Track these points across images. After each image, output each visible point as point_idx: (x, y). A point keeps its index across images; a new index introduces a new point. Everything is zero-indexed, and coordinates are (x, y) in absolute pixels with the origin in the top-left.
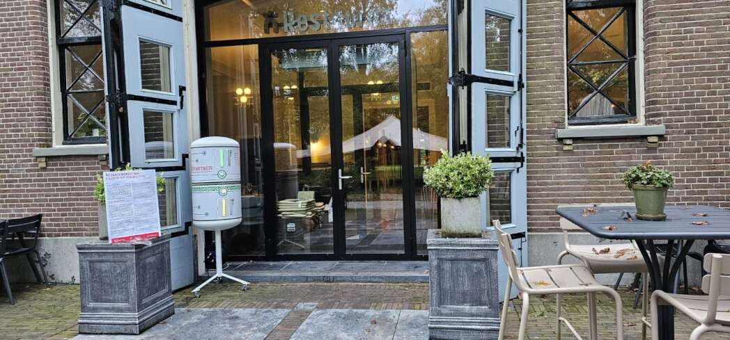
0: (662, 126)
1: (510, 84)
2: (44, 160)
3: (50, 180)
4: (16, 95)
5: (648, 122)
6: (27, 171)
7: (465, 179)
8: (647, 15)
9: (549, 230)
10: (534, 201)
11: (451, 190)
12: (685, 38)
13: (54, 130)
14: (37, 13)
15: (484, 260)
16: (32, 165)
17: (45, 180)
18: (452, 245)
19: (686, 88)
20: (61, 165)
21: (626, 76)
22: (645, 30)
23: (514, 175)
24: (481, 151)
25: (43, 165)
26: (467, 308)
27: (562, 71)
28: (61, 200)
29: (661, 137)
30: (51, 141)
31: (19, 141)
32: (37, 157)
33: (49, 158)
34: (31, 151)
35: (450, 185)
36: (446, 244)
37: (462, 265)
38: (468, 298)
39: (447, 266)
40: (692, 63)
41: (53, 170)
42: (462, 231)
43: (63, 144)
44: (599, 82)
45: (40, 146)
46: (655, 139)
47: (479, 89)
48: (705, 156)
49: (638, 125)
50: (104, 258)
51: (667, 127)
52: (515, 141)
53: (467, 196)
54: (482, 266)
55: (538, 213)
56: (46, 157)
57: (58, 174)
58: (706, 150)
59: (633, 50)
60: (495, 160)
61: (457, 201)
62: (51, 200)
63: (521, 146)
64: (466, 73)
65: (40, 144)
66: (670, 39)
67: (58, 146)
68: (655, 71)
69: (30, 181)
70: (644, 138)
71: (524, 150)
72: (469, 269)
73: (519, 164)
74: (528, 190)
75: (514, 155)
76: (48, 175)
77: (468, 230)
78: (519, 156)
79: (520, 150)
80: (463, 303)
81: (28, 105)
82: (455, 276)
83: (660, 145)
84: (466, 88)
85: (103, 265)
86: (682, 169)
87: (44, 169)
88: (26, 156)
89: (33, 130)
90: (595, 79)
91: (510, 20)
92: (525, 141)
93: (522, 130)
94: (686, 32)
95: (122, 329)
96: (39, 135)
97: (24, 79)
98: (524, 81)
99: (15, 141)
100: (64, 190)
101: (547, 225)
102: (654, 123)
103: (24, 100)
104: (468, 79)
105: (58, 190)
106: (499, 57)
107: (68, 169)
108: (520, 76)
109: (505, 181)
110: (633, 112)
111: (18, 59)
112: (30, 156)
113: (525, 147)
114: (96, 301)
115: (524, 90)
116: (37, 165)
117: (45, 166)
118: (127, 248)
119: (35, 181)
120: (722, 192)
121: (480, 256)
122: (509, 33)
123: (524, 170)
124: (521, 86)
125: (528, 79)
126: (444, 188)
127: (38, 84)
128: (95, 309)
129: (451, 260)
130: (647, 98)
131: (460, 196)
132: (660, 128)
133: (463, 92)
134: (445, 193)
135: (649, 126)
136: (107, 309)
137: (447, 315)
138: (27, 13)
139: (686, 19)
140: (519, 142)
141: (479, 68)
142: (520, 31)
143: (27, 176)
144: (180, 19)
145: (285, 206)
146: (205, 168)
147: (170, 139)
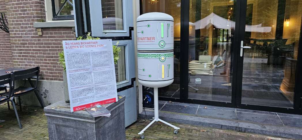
2: (40, 30)
3: (45, 44)
6: (32, 37)
13: (46, 10)
16: (34, 34)
17: (42, 44)
20: (51, 34)
25: (40, 33)
28: (52, 57)
30: (45, 17)
31: (26, 17)
32: (37, 28)
33: (43, 29)
41: (46, 37)
43: (53, 20)
45: (38, 21)
56: (42, 28)
57: (49, 39)
62: (47, 57)
65: (38, 19)
67: (49, 21)
69: (34, 44)
76: (44, 40)
87: (41, 36)
88: (30, 27)
89: (33, 10)
96: (37, 13)
99: (24, 17)
100: (53, 50)
105: (50, 50)
107: (54, 37)
112: (33, 27)
116: (37, 34)
117: (41, 34)
119: (37, 44)
143: (32, 40)
145: (194, 66)
146: (149, 39)
147: (121, 16)
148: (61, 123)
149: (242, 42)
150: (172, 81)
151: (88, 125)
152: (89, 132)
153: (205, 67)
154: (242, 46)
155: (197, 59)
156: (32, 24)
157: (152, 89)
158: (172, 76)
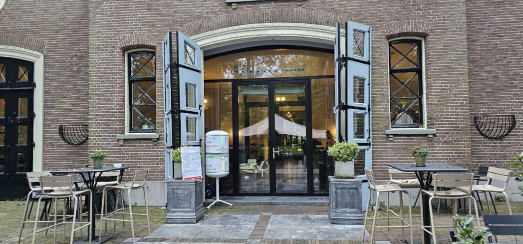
0: (435, 129)
1: (364, 109)
2: (122, 141)
3: (125, 151)
4: (108, 107)
5: (428, 128)
6: (112, 146)
7: (347, 152)
8: (427, 77)
9: (383, 179)
10: (375, 165)
11: (340, 158)
12: (444, 89)
13: (126, 125)
14: (121, 65)
15: (356, 189)
16: (115, 144)
17: (122, 151)
18: (341, 181)
19: (445, 112)
20: (132, 143)
21: (418, 104)
22: (427, 84)
23: (366, 151)
24: (353, 141)
25: (122, 143)
26: (348, 210)
27: (388, 102)
28: (131, 162)
29: (434, 135)
30: (124, 131)
31: (109, 131)
32: (118, 139)
33: (125, 140)
35: (341, 155)
36: (339, 181)
37: (346, 191)
38: (349, 206)
39: (339, 191)
40: (447, 100)
41: (127, 146)
42: (346, 176)
43: (130, 132)
44: (406, 107)
45: (120, 133)
46: (432, 136)
47: (351, 112)
48: (454, 144)
49: (424, 129)
50: (180, 187)
51: (437, 130)
52: (366, 135)
53: (348, 160)
54: (355, 191)
55: (377, 171)
56: (123, 139)
57: (128, 148)
58: (455, 141)
59: (421, 93)
60: (360, 144)
61: (343, 163)
62: (125, 162)
63: (369, 138)
64: (345, 104)
66: (438, 89)
67: (127, 134)
68: (431, 104)
69: (114, 152)
70: (426, 135)
71: (371, 140)
72: (349, 192)
73: (368, 147)
74: (373, 159)
75: (366, 142)
76: (124, 149)
77: (349, 176)
78: (368, 142)
79: (369, 140)
80: (346, 207)
81: (115, 112)
82: (343, 196)
83: (434, 139)
84: (345, 111)
86: (444, 150)
87: (122, 146)
88: (112, 139)
89: (117, 125)
90: (404, 106)
91: (364, 80)
92: (371, 136)
93: (370, 130)
94: (445, 86)
95: (188, 221)
96: (120, 128)
97: (113, 99)
98: (371, 107)
99: (106, 131)
100: (132, 156)
101: (381, 176)
102: (430, 128)
103: (112, 109)
104: (346, 107)
105: (129, 157)
106: (360, 97)
107: (135, 146)
108: (369, 105)
109: (363, 152)
110: (422, 123)
111: (110, 88)
112: (114, 139)
113: (371, 138)
114: (175, 208)
115: (371, 112)
116: (118, 144)
118: (191, 183)
119: (116, 152)
120: (463, 161)
121: (354, 186)
122: (363, 86)
123: (371, 150)
124: (369, 110)
125: (372, 105)
126: (338, 156)
127: (120, 101)
128: (174, 212)
129: (341, 188)
130: (428, 116)
131: (345, 160)
132: (434, 131)
133: (343, 113)
134: (338, 159)
135: (429, 130)
136: (180, 211)
137: (339, 213)
138: (116, 65)
139: (445, 80)
140: (368, 136)
141: (351, 103)
142: (369, 84)
143: (112, 149)
144: (199, 72)
145: (243, 166)
146: (214, 146)
147: (194, 132)
148: (176, 187)
149: (274, 148)
150: (228, 172)
151: (191, 186)
152: (192, 190)
153: (251, 167)
154: (274, 151)
155: (247, 162)
156: (116, 136)
157: (215, 179)
158: (228, 169)
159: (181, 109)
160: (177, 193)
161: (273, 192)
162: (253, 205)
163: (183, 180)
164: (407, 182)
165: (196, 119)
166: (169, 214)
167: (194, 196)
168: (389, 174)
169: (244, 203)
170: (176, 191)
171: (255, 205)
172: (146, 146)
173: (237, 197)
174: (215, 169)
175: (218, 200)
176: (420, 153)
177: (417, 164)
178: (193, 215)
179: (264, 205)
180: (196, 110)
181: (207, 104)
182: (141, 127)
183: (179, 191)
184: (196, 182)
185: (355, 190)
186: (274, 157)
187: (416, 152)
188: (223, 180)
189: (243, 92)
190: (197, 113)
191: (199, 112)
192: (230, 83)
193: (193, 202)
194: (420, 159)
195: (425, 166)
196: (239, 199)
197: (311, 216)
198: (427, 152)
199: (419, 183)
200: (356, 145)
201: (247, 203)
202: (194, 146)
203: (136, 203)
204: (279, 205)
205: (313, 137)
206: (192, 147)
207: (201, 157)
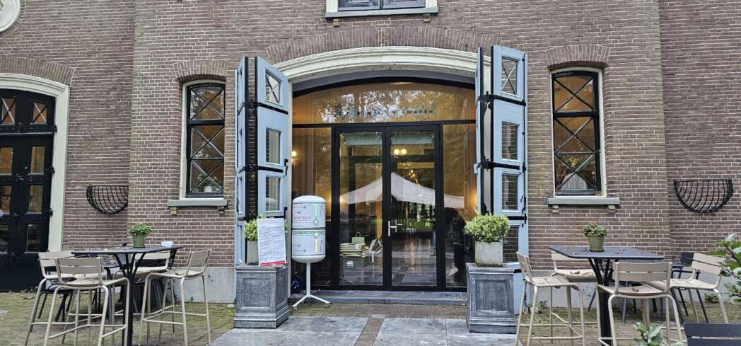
0: (617, 198)
1: (517, 168)
2: (176, 208)
3: (179, 224)
4: (157, 160)
5: (609, 196)
6: (161, 217)
7: (493, 230)
8: (606, 126)
9: (544, 268)
10: (533, 248)
11: (483, 237)
12: (631, 141)
14: (177, 103)
15: (505, 281)
16: (165, 213)
17: (175, 224)
18: (485, 271)
19: (632, 174)
20: (188, 213)
21: (594, 162)
22: (606, 134)
23: (520, 228)
24: (501, 214)
25: (175, 213)
26: (494, 312)
27: (551, 159)
28: (186, 239)
29: (617, 206)
30: (178, 194)
31: (157, 194)
32: (170, 207)
33: (179, 208)
34: (166, 202)
35: (483, 233)
36: (481, 271)
37: (492, 285)
38: (494, 306)
39: (482, 285)
40: (636, 157)
41: (181, 216)
42: (491, 263)
43: (186, 197)
44: (577, 165)
45: (172, 198)
46: (613, 207)
47: (498, 172)
48: (646, 220)
49: (602, 198)
50: (254, 276)
51: (621, 199)
52: (520, 205)
53: (494, 241)
54: (503, 285)
55: (535, 256)
56: (177, 207)
58: (647, 215)
59: (598, 146)
60: (510, 218)
61: (487, 244)
62: (178, 239)
63: (524, 209)
64: (490, 160)
66: (621, 141)
67: (183, 199)
68: (612, 162)
69: (163, 224)
70: (606, 206)
71: (527, 212)
72: (495, 287)
73: (523, 221)
74: (530, 240)
75: (520, 215)
76: (177, 220)
77: (495, 262)
78: (523, 215)
79: (524, 212)
80: (492, 309)
81: (166, 168)
82: (487, 292)
83: (617, 211)
84: (489, 170)
85: (253, 281)
86: (632, 228)
87: (175, 216)
88: (161, 205)
89: (168, 187)
90: (573, 164)
91: (516, 126)
92: (527, 206)
93: (525, 199)
94: (631, 137)
95: (265, 325)
97: (164, 149)
98: (526, 166)
99: (153, 194)
100: (189, 231)
101: (543, 264)
102: (612, 196)
103: (163, 164)
104: (491, 165)
105: (184, 231)
106: (511, 151)
107: (193, 216)
108: (524, 163)
109: (515, 230)
110: (599, 189)
111: (160, 135)
112: (164, 205)
113: (527, 210)
114: (247, 305)
115: (526, 172)
116: (169, 213)
118: (271, 270)
119: (167, 224)
120: (658, 245)
121: (502, 278)
122: (516, 135)
123: (527, 226)
124: (524, 169)
125: (529, 163)
126: (480, 235)
127: (174, 153)
128: (245, 311)
129: (485, 281)
130: (607, 179)
131: (490, 241)
132: (616, 200)
133: (487, 173)
134: (480, 238)
135: (609, 198)
136: (254, 311)
137: (481, 316)
138: (170, 102)
139: (631, 129)
140: (523, 207)
141: (498, 158)
142: (524, 133)
143: (160, 220)
144: (287, 113)
145: (345, 247)
146: (305, 218)
147: (277, 197)
148: (248, 276)
149: (389, 222)
150: (324, 256)
151: (271, 275)
152: (271, 280)
153: (357, 248)
154: (389, 226)
155: (350, 241)
157: (305, 264)
158: (323, 251)
159: (259, 165)
160: (250, 285)
161: (387, 285)
162: (358, 303)
163: (260, 265)
164: (578, 273)
165: (279, 179)
166: (240, 315)
167: (274, 289)
168: (551, 261)
169: (346, 300)
170: (249, 281)
171: (362, 303)
172: (209, 216)
173: (336, 291)
174: (305, 251)
175: (309, 295)
176: (595, 232)
177: (591, 247)
178: (272, 317)
179: (374, 303)
180: (281, 166)
181: (296, 157)
182: (202, 189)
183: (254, 282)
184: (278, 269)
185: (504, 283)
186: (389, 235)
187: (590, 231)
188: (315, 266)
189: (346, 142)
190: (281, 171)
191: (284, 169)
192: (330, 129)
193: (273, 298)
194: (596, 241)
195: (602, 251)
196: (339, 294)
197: (440, 320)
198: (605, 231)
199: (594, 275)
200: (506, 219)
201: (350, 300)
202: (276, 217)
203: (192, 298)
204: (396, 303)
205: (446, 206)
206: (273, 219)
207: (286, 234)
